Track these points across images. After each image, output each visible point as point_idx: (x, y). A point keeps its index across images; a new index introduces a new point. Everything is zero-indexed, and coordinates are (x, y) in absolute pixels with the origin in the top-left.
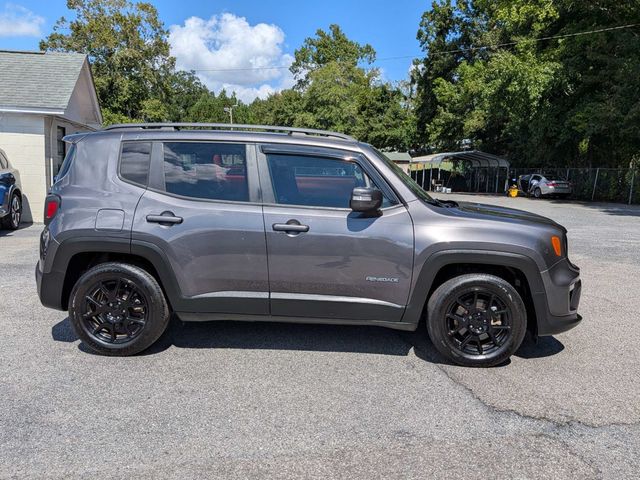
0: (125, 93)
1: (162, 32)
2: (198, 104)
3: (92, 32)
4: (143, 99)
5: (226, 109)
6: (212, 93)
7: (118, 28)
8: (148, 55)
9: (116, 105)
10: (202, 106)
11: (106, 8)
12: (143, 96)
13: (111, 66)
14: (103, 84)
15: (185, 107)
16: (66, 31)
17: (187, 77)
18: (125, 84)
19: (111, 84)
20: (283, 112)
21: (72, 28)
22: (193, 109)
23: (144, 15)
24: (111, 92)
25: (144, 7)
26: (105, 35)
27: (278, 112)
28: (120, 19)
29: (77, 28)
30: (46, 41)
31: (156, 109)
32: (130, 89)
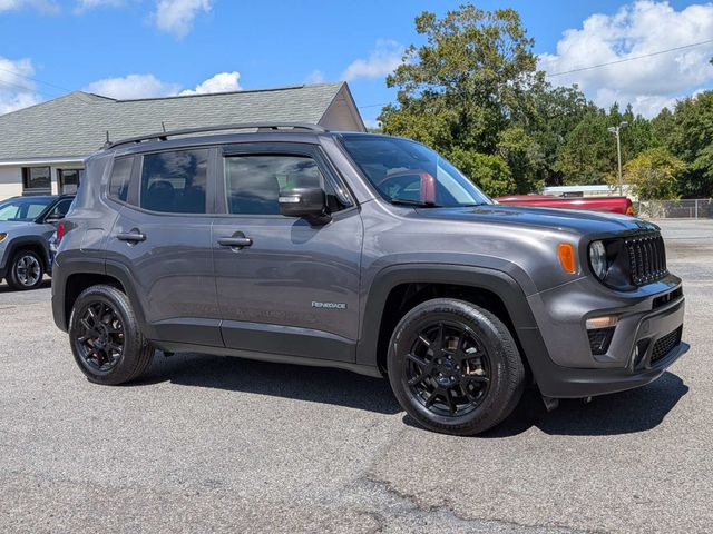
0: (478, 125)
1: (525, 41)
2: (579, 127)
3: (441, 56)
4: (502, 129)
5: (611, 129)
6: (602, 111)
7: (472, 46)
8: (510, 72)
9: (469, 140)
10: (584, 129)
11: (460, 25)
12: (502, 125)
13: (465, 95)
14: (454, 117)
15: (563, 134)
16: (414, 60)
17: (566, 95)
18: (479, 115)
19: (463, 116)
20: (697, 123)
21: (420, 54)
22: (573, 134)
23: (502, 23)
24: (465, 125)
25: (501, 15)
26: (456, 57)
27: (689, 125)
28: (473, 35)
29: (425, 55)
30: (393, 75)
31: (517, 140)
32: (486, 119)
